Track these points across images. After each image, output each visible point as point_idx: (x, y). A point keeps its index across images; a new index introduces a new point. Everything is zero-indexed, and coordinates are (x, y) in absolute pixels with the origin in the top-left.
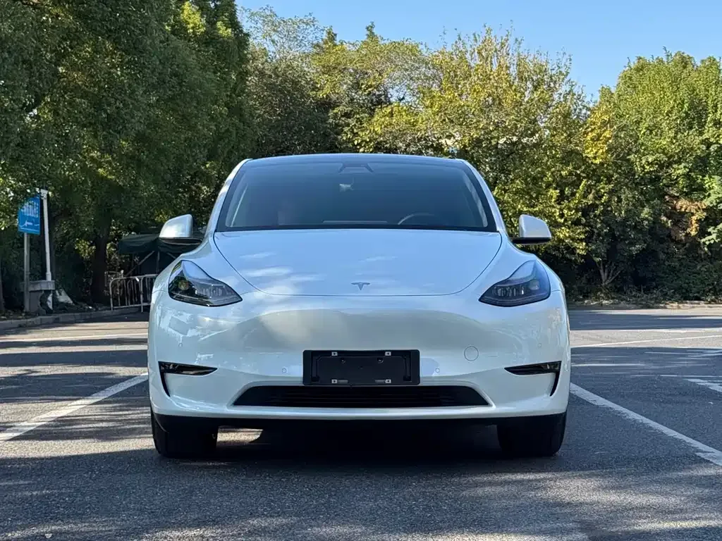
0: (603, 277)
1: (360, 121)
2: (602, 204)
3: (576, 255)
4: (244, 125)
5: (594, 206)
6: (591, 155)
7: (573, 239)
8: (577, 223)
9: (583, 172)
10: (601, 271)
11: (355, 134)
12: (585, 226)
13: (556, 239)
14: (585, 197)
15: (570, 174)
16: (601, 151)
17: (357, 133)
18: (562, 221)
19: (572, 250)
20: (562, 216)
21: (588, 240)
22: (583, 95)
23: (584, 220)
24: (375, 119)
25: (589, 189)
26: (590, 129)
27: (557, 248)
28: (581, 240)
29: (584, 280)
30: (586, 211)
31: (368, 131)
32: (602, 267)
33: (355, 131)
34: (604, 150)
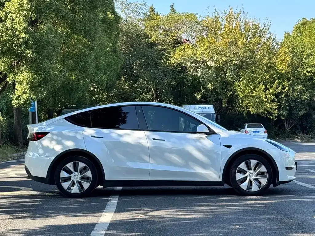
0: (286, 127)
1: (170, 53)
2: (285, 92)
3: (273, 116)
4: (117, 58)
5: (281, 93)
6: (280, 69)
7: (271, 109)
8: (273, 101)
9: (276, 76)
10: (285, 124)
11: (167, 60)
12: (277, 102)
13: (263, 109)
14: (277, 88)
15: (270, 77)
16: (284, 67)
17: (168, 59)
18: (266, 100)
19: (271, 114)
20: (266, 97)
21: (278, 109)
22: (276, 38)
23: (276, 100)
24: (177, 52)
25: (279, 84)
26: (279, 56)
27: (263, 113)
28: (275, 109)
29: (277, 128)
30: (277, 95)
31: (173, 58)
32: (285, 122)
33: (167, 58)
34: (286, 66)
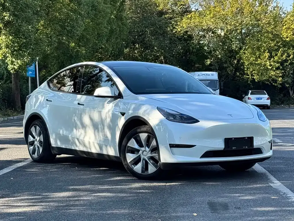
0: (291, 94)
1: (176, 21)
2: (290, 60)
3: (278, 84)
4: (123, 26)
5: (286, 61)
6: (285, 36)
7: (276, 76)
8: (278, 68)
9: (281, 44)
10: (290, 91)
11: (174, 28)
12: (282, 70)
13: (268, 76)
14: (282, 56)
15: (275, 45)
16: (289, 34)
17: (175, 27)
18: (271, 68)
19: (276, 81)
20: (271, 65)
21: (283, 77)
22: (283, 7)
23: (281, 68)
24: (183, 21)
25: (284, 52)
26: (285, 24)
27: (268, 80)
28: (280, 77)
29: (282, 95)
30: (282, 63)
31: (180, 26)
32: (290, 89)
33: (174, 26)
34: (291, 34)
